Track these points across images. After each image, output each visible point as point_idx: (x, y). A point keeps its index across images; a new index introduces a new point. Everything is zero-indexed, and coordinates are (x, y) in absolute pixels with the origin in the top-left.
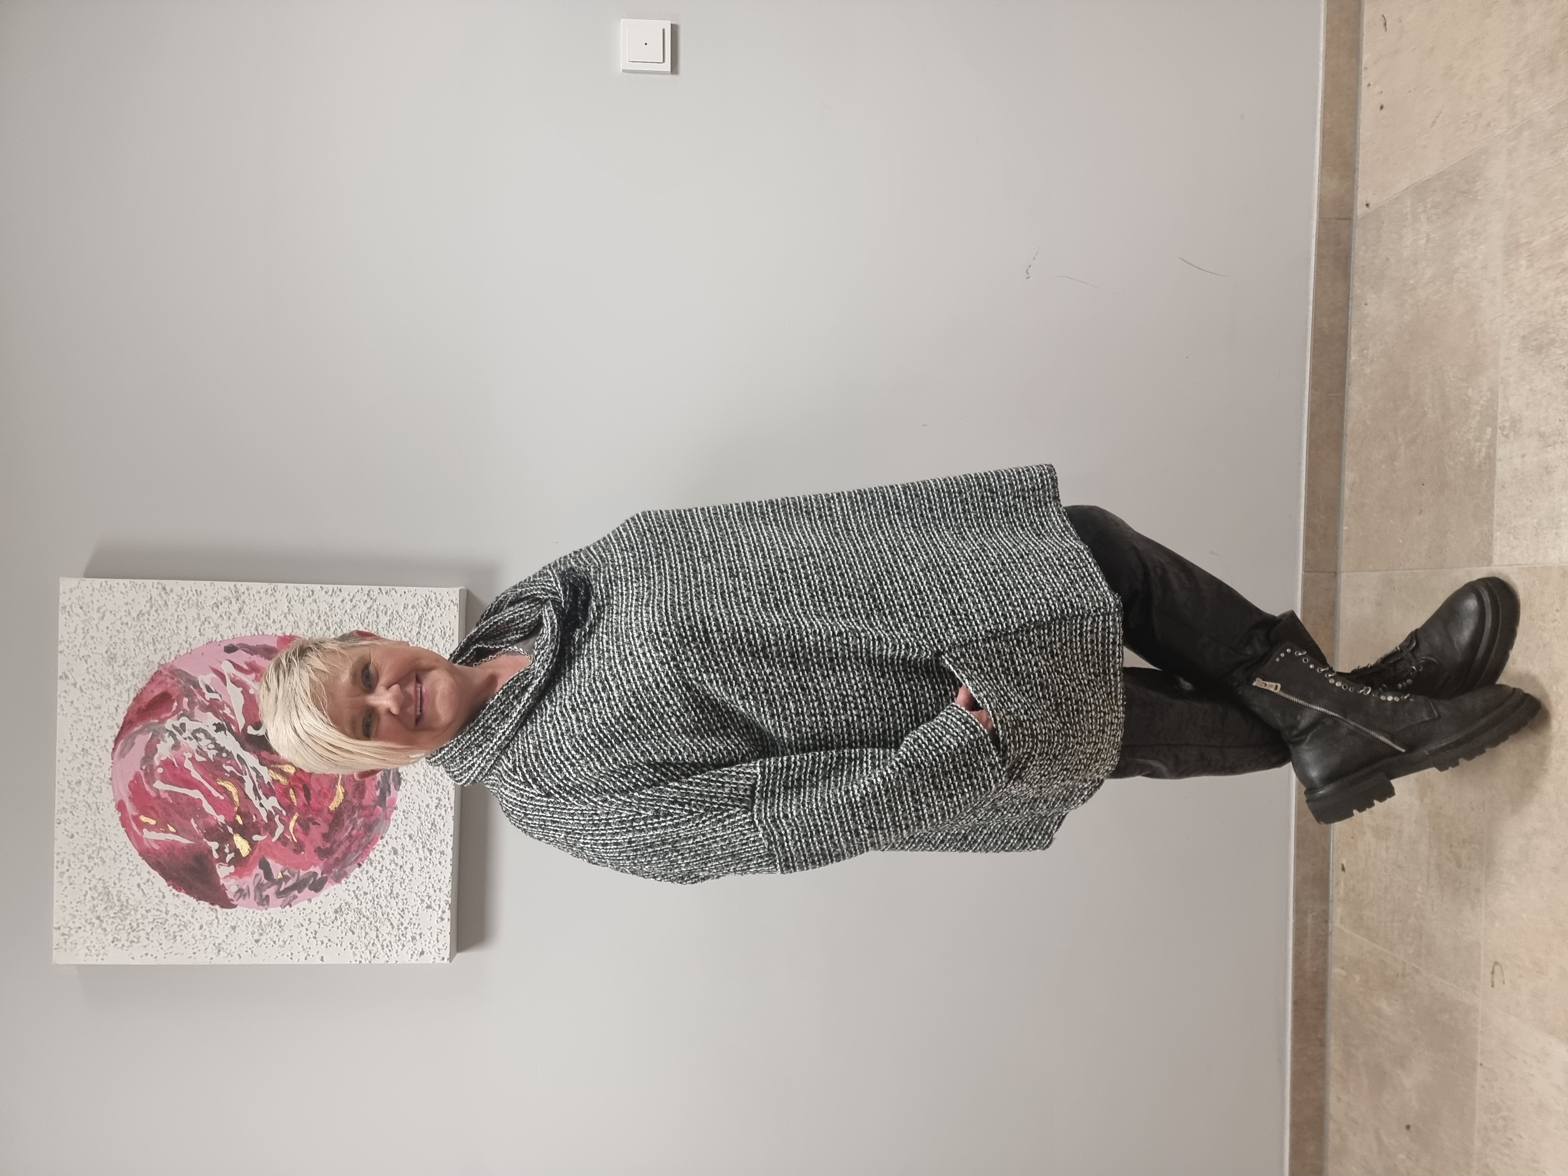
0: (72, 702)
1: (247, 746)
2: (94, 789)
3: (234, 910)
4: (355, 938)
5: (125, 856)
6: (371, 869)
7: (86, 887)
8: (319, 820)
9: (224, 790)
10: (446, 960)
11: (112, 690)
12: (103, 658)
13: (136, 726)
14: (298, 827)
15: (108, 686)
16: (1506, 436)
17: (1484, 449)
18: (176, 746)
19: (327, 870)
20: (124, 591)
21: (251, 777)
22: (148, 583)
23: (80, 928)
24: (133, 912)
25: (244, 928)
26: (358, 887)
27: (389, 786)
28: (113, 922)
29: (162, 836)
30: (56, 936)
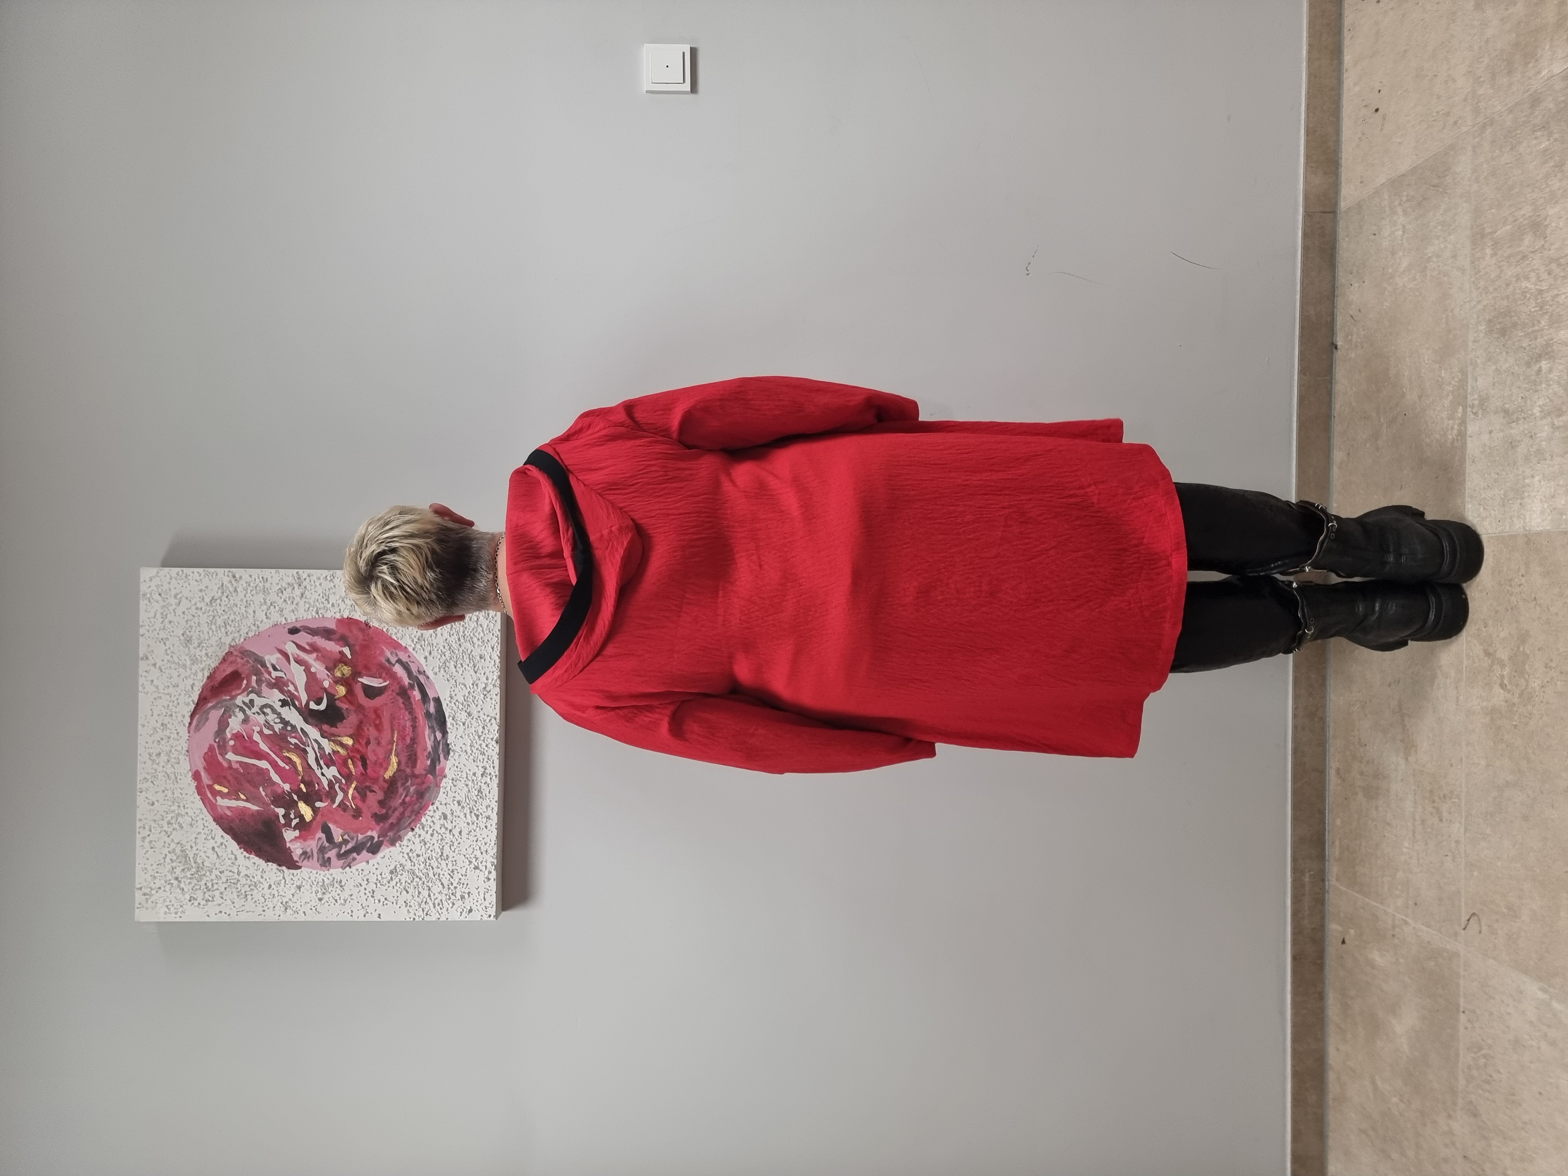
0: (152, 681)
1: (310, 720)
2: (172, 760)
3: (300, 870)
4: (409, 897)
5: (200, 823)
6: (423, 833)
7: (166, 851)
8: (375, 788)
9: (289, 761)
10: (492, 916)
11: (188, 670)
12: (180, 640)
13: (209, 702)
14: (357, 795)
15: (185, 666)
16: (1475, 414)
17: (1456, 427)
18: (246, 721)
19: (382, 834)
20: (198, 580)
21: (313, 749)
22: (220, 571)
23: (160, 888)
24: (208, 874)
25: (308, 887)
26: (411, 850)
27: (439, 756)
28: (190, 883)
29: (234, 803)
30: (138, 897)
